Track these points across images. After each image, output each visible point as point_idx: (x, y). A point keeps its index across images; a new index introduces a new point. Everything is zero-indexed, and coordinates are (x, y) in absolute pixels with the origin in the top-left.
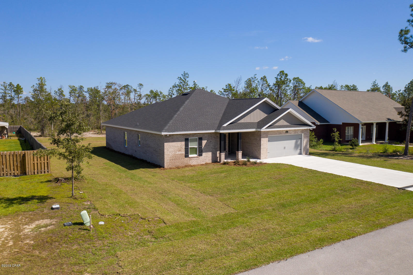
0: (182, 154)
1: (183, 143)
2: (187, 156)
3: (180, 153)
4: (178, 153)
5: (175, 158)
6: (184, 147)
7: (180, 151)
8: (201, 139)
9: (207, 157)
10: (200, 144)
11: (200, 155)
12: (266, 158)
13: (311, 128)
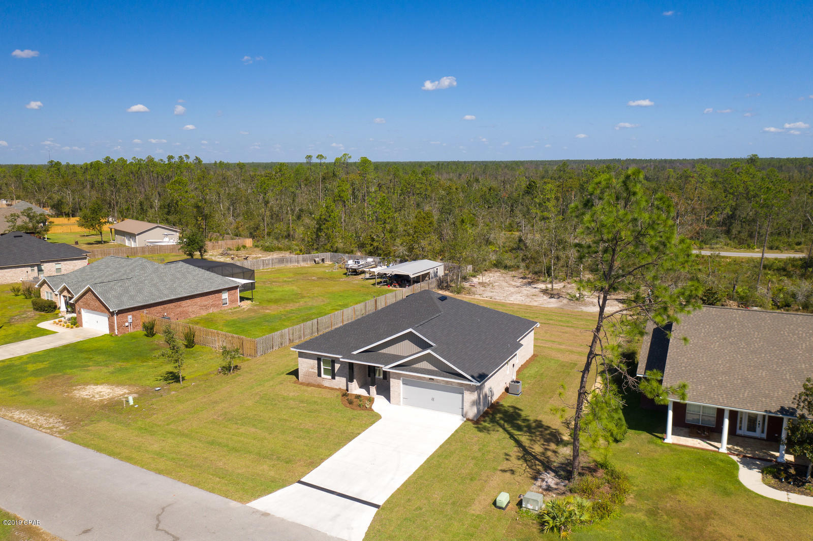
0: (315, 373)
1: (316, 362)
2: (319, 375)
3: (313, 370)
4: (310, 370)
5: (308, 374)
6: (317, 366)
7: (312, 368)
8: (333, 362)
9: (341, 382)
10: (333, 367)
11: (333, 378)
12: (398, 404)
13: (472, 383)
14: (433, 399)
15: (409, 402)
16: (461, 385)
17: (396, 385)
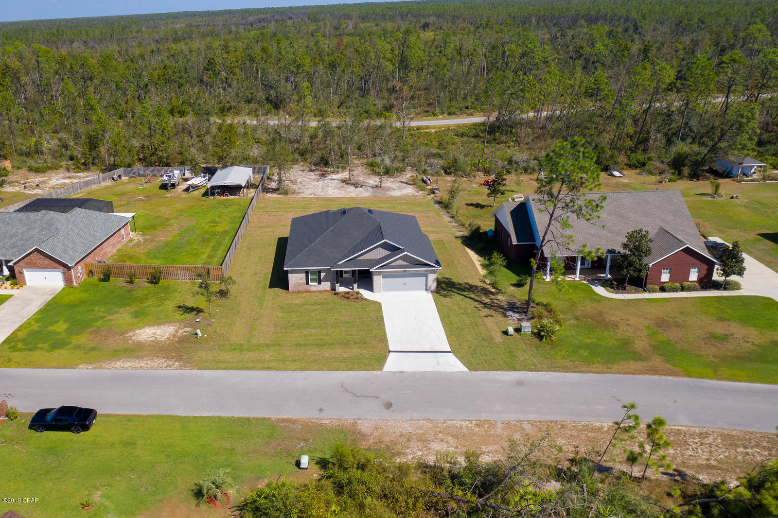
0: (304, 282)
1: (304, 274)
2: (307, 283)
4: (299, 281)
5: (298, 285)
6: (305, 277)
7: (301, 280)
8: (319, 272)
9: (327, 285)
10: (319, 276)
11: (320, 283)
12: (379, 292)
13: (435, 269)
14: (405, 284)
15: (387, 289)
16: (427, 271)
17: (377, 280)
